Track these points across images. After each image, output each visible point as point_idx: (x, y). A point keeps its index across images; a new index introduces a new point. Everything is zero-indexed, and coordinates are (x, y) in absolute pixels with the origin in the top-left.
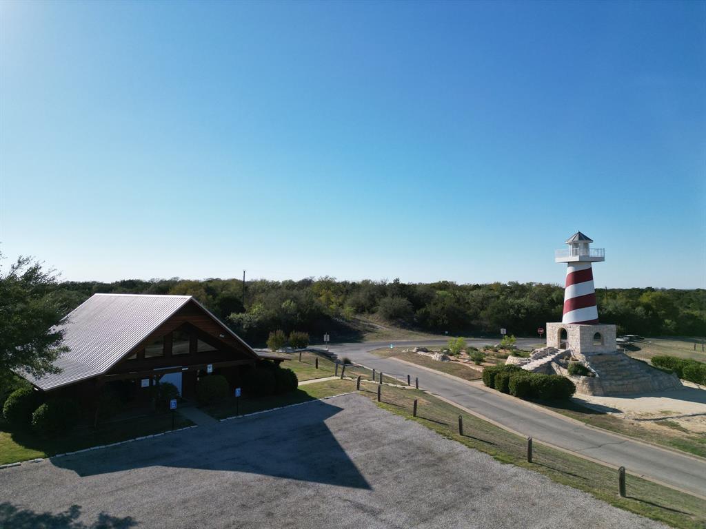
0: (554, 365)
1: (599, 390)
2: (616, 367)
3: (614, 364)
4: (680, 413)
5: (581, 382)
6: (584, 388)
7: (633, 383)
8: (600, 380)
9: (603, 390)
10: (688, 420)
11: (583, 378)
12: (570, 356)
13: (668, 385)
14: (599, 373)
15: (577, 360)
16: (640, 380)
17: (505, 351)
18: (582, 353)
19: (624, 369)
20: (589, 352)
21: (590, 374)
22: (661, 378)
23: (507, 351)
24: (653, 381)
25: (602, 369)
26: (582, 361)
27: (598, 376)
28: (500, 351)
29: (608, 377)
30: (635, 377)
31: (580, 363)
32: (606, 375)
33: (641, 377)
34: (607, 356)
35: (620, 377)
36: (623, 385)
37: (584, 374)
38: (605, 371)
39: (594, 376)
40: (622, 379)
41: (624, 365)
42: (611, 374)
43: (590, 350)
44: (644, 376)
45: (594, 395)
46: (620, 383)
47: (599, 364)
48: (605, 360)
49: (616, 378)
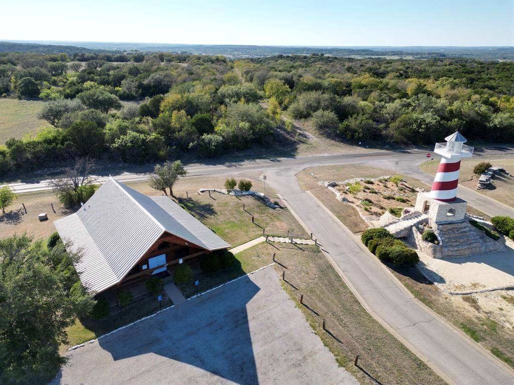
0: (414, 229)
1: (439, 255)
2: (458, 233)
3: (458, 231)
4: (485, 286)
5: (428, 246)
7: (466, 249)
8: (442, 247)
10: (486, 297)
11: (430, 244)
12: (427, 223)
13: (492, 249)
14: (442, 241)
15: (431, 228)
16: (472, 246)
17: (393, 186)
18: (436, 222)
19: (464, 235)
20: (441, 222)
21: (436, 242)
22: (488, 244)
23: (395, 185)
24: (482, 247)
25: (446, 236)
26: (434, 230)
27: (441, 244)
28: (388, 186)
29: (449, 244)
30: (469, 243)
31: (433, 230)
32: (448, 242)
33: (473, 243)
34: (455, 225)
35: (457, 244)
36: (457, 251)
37: (432, 241)
38: (448, 238)
39: (438, 244)
40: (458, 245)
41: (465, 232)
42: (452, 240)
43: (444, 219)
44: (476, 242)
45: (435, 257)
46: (456, 249)
47: (447, 231)
48: (451, 228)
49: (455, 244)
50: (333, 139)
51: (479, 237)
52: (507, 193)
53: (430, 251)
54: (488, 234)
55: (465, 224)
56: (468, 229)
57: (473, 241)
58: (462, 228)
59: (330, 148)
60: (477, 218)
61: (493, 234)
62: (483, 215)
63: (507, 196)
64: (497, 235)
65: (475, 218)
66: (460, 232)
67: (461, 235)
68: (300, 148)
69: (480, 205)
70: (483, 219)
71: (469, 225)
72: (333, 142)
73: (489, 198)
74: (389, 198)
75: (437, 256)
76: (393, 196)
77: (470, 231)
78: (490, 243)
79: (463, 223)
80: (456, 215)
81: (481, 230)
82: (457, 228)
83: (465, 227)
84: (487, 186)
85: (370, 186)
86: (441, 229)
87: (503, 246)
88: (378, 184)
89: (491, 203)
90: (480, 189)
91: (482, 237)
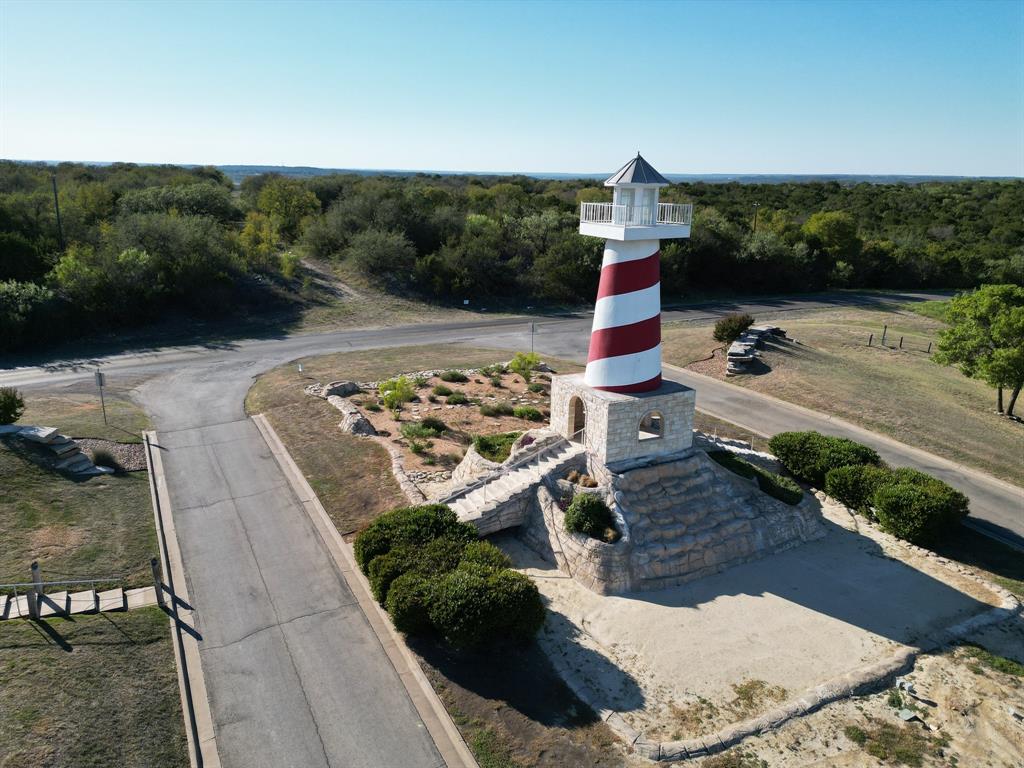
0: (542, 493)
1: (621, 579)
2: (679, 495)
3: (676, 487)
4: (784, 694)
5: (585, 553)
6: (590, 570)
7: (706, 546)
8: (629, 550)
9: (631, 577)
11: (592, 543)
12: (583, 470)
13: (786, 535)
14: (631, 527)
15: (595, 485)
16: (724, 533)
17: (517, 382)
18: (609, 465)
19: (695, 500)
20: (624, 461)
21: (610, 534)
22: (773, 520)
23: (522, 379)
24: (754, 531)
25: (643, 509)
26: (604, 490)
27: (625, 539)
28: (503, 383)
29: (651, 535)
30: (714, 524)
31: (599, 493)
32: (647, 530)
33: (728, 522)
34: (665, 467)
35: (679, 531)
36: (680, 556)
37: (596, 533)
38: (648, 515)
39: (618, 538)
40: (682, 536)
41: (699, 488)
42: (661, 521)
43: (630, 454)
44: (737, 518)
45: (608, 592)
46: (674, 550)
47: (642, 491)
48: (657, 479)
49: (670, 533)
50: (403, 295)
51: (741, 499)
52: (796, 377)
53: (592, 569)
54: (767, 486)
55: (696, 463)
56: (706, 476)
57: (725, 517)
58: (688, 477)
59: (388, 313)
60: (732, 444)
61: (782, 485)
62: (747, 436)
63: (798, 384)
64: (793, 488)
65: (727, 443)
66: (683, 489)
67: (689, 498)
68: (307, 317)
69: (737, 411)
70: (748, 447)
71: (709, 464)
72: (401, 301)
73: (758, 395)
74: (496, 413)
75: (615, 585)
76: (509, 405)
77: (715, 482)
78: (778, 514)
79: (693, 461)
80: (666, 433)
81: (747, 476)
82: (673, 478)
83: (698, 473)
84: (750, 367)
85: (453, 387)
86: (625, 486)
87: (814, 522)
88: (478, 382)
89: (762, 406)
90: (732, 374)
91: (751, 501)
